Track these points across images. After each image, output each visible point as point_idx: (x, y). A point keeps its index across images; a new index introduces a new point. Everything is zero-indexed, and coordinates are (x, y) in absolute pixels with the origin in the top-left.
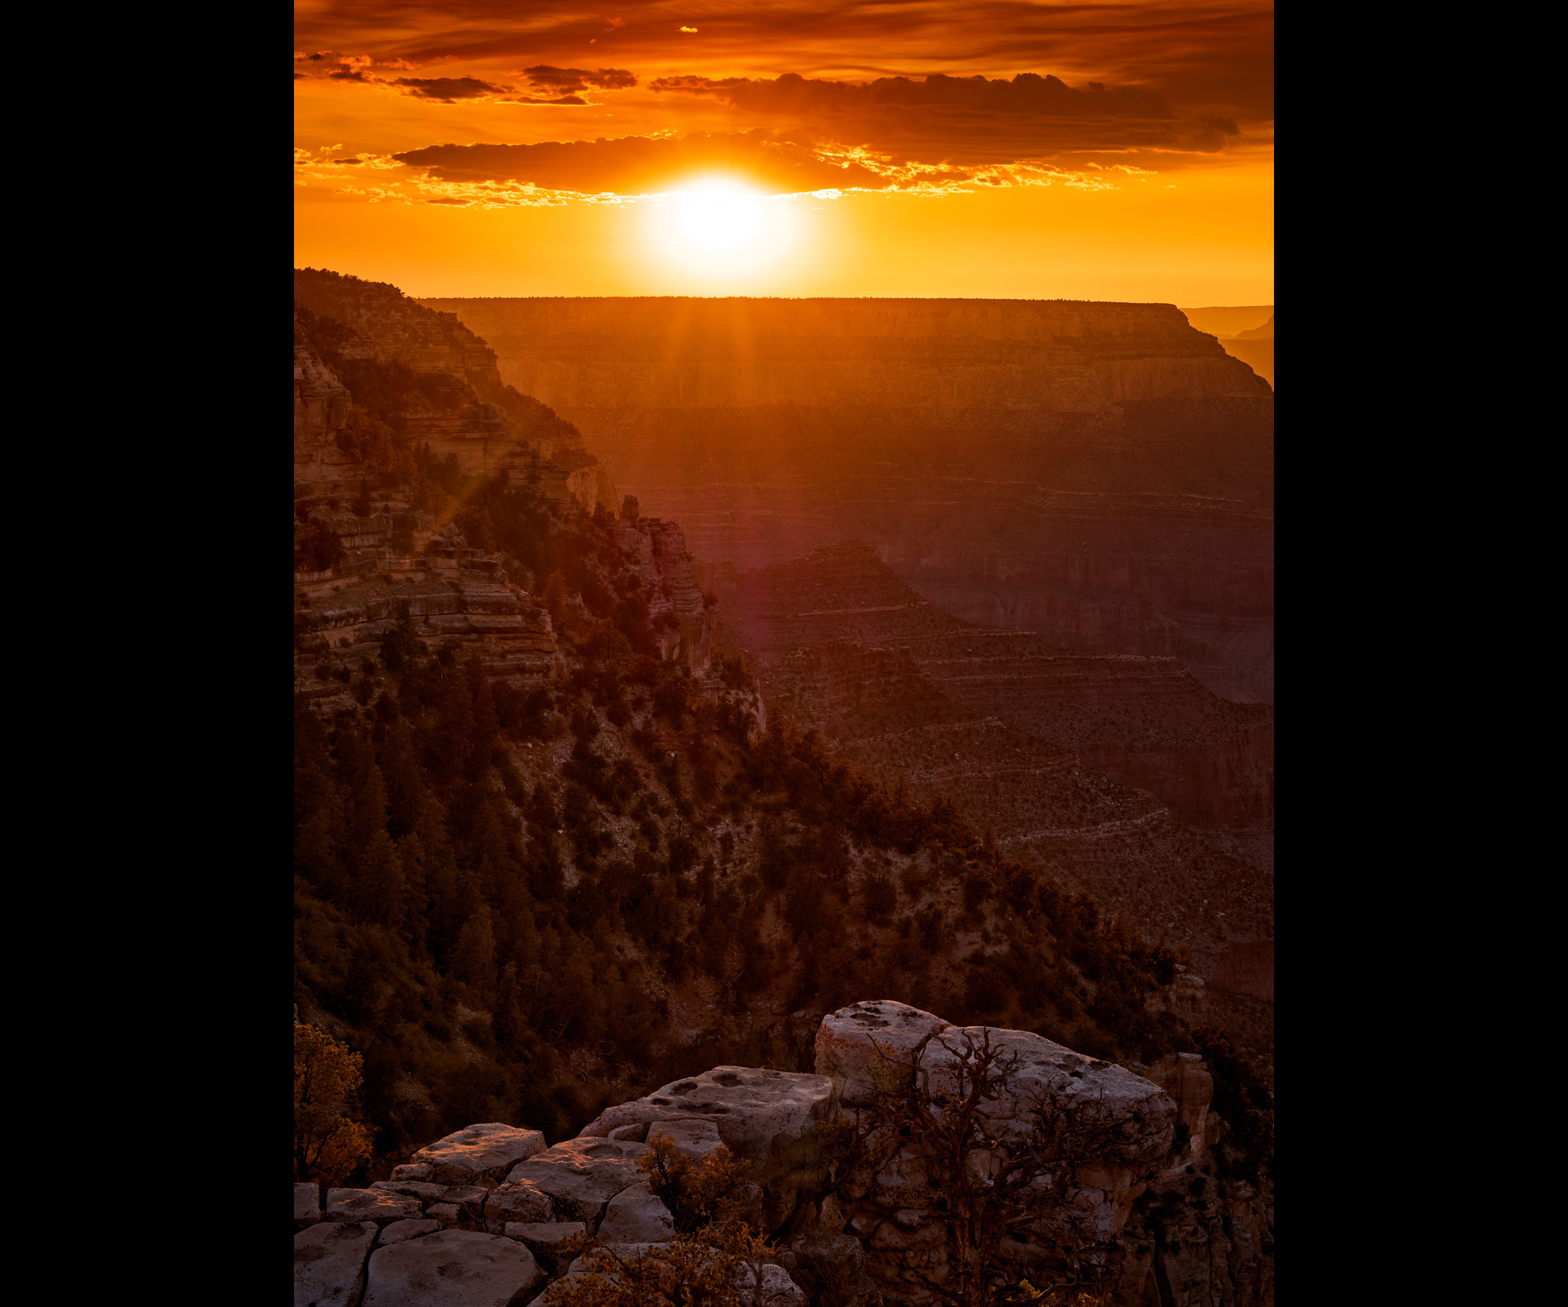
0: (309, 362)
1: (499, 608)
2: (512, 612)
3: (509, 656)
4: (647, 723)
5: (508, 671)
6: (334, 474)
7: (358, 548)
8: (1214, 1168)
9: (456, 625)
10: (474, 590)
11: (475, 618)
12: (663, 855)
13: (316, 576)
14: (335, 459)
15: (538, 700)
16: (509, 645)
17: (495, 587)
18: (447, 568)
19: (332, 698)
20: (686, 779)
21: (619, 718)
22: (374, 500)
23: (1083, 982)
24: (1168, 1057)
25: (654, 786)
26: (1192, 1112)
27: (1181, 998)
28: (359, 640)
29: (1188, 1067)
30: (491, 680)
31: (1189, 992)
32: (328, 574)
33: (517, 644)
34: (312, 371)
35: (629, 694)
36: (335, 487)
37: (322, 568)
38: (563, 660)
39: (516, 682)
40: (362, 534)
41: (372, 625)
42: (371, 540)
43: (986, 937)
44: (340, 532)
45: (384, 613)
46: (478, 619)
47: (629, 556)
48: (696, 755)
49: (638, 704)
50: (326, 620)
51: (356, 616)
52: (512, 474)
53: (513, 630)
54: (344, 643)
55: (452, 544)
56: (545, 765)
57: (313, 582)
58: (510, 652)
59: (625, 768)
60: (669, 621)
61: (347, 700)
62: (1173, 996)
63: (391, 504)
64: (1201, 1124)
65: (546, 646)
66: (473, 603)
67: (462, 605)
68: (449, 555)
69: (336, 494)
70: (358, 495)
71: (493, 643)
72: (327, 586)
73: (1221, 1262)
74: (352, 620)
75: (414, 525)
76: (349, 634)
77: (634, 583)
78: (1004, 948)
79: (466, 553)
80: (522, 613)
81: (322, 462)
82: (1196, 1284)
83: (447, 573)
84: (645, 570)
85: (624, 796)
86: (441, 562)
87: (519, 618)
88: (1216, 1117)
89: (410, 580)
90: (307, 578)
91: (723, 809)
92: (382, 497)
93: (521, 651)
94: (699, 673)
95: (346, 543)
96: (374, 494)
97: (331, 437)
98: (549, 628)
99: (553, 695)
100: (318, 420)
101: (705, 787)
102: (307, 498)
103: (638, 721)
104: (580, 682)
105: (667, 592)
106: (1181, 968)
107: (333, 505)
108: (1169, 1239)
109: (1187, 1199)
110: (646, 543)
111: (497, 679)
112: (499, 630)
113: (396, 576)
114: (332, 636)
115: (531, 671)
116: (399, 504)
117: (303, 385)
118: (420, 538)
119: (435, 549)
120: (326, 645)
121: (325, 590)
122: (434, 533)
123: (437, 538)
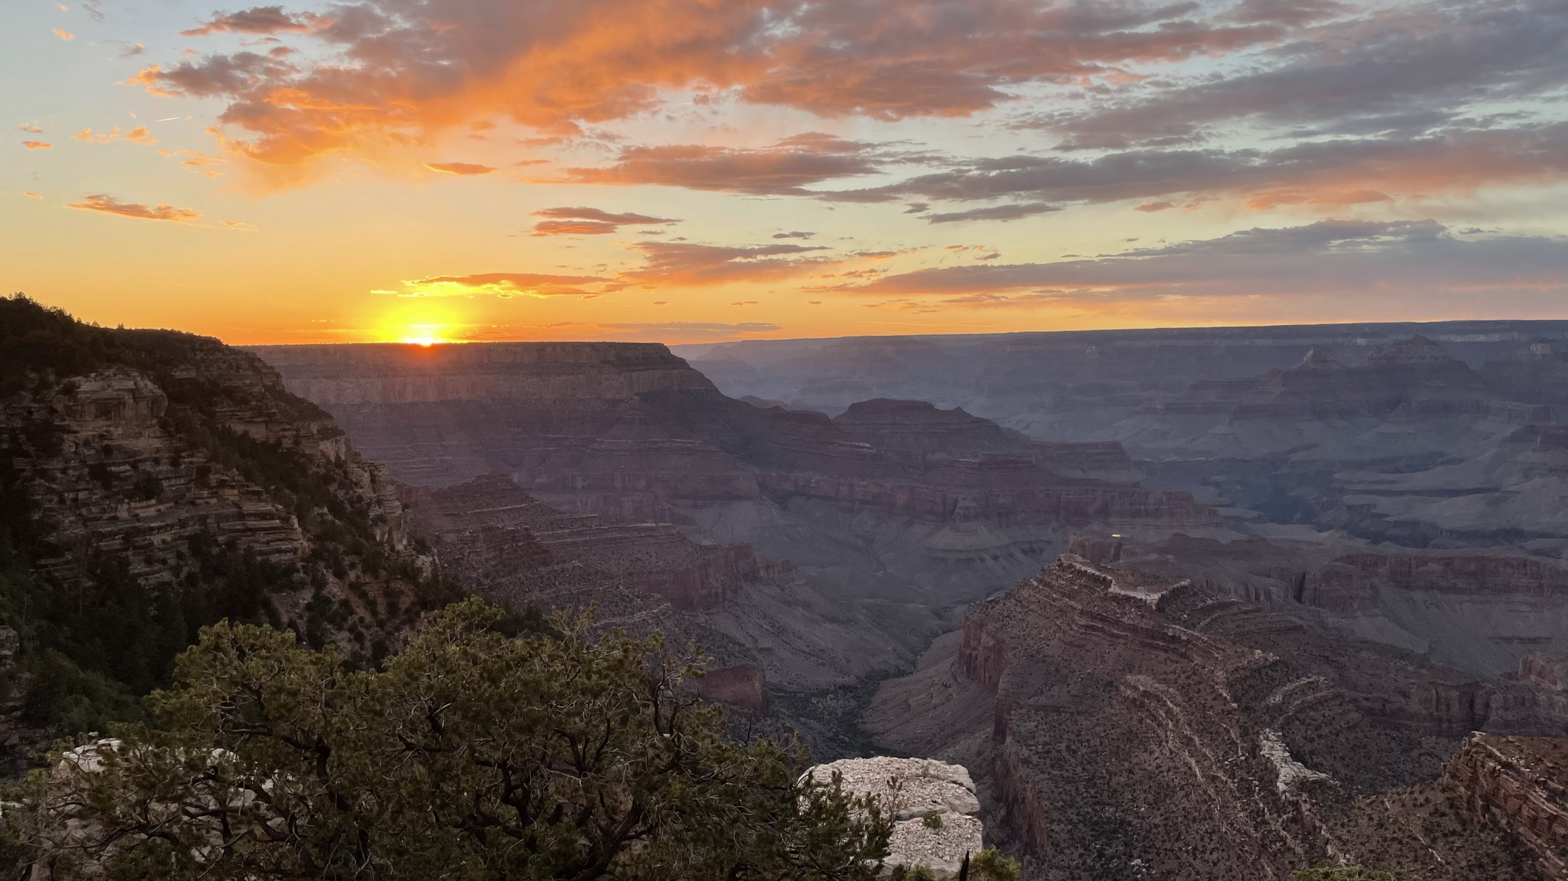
0: (138, 378)
1: (264, 516)
2: (272, 519)
3: (272, 544)
4: (358, 577)
5: (271, 552)
6: (157, 444)
7: (173, 486)
9: (238, 527)
10: (249, 507)
11: (250, 523)
12: (368, 652)
13: (144, 504)
14: (158, 434)
15: (290, 569)
16: (271, 537)
17: (262, 504)
18: (232, 495)
19: (156, 575)
20: (382, 609)
21: (340, 574)
22: (183, 457)
25: (361, 612)
28: (175, 540)
30: (259, 558)
32: (153, 502)
33: (277, 536)
34: (141, 383)
35: (347, 560)
36: (158, 450)
37: (149, 498)
38: (305, 544)
39: (274, 558)
40: (176, 477)
41: (182, 530)
42: (182, 481)
44: (160, 477)
45: (191, 523)
46: (252, 523)
47: (356, 484)
48: (388, 593)
49: (352, 566)
50: (152, 529)
51: (172, 526)
52: (283, 441)
53: (274, 528)
54: (164, 541)
55: (234, 481)
56: (296, 605)
57: (142, 507)
58: (272, 541)
59: (345, 603)
60: (381, 519)
63: (194, 460)
65: (295, 537)
66: (248, 515)
67: (242, 516)
68: (233, 487)
69: (158, 455)
70: (173, 455)
71: (262, 537)
72: (153, 509)
74: (169, 529)
75: (209, 470)
76: (167, 537)
77: (360, 499)
79: (243, 486)
80: (279, 519)
81: (149, 436)
83: (232, 498)
84: (366, 492)
85: (345, 619)
86: (228, 492)
87: (277, 521)
89: (207, 503)
90: (138, 505)
91: (404, 623)
92: (189, 456)
93: (278, 540)
94: (400, 547)
95: (165, 484)
96: (183, 454)
97: (154, 421)
98: (296, 525)
99: (299, 565)
100: (145, 412)
101: (393, 609)
102: (137, 458)
103: (352, 575)
104: (316, 555)
105: (379, 502)
107: (157, 461)
110: (366, 477)
111: (265, 557)
112: (265, 529)
113: (198, 501)
114: (157, 539)
115: (286, 551)
116: (199, 459)
117: (135, 393)
118: (213, 479)
119: (222, 484)
120: (151, 544)
121: (152, 512)
122: (223, 475)
123: (225, 478)
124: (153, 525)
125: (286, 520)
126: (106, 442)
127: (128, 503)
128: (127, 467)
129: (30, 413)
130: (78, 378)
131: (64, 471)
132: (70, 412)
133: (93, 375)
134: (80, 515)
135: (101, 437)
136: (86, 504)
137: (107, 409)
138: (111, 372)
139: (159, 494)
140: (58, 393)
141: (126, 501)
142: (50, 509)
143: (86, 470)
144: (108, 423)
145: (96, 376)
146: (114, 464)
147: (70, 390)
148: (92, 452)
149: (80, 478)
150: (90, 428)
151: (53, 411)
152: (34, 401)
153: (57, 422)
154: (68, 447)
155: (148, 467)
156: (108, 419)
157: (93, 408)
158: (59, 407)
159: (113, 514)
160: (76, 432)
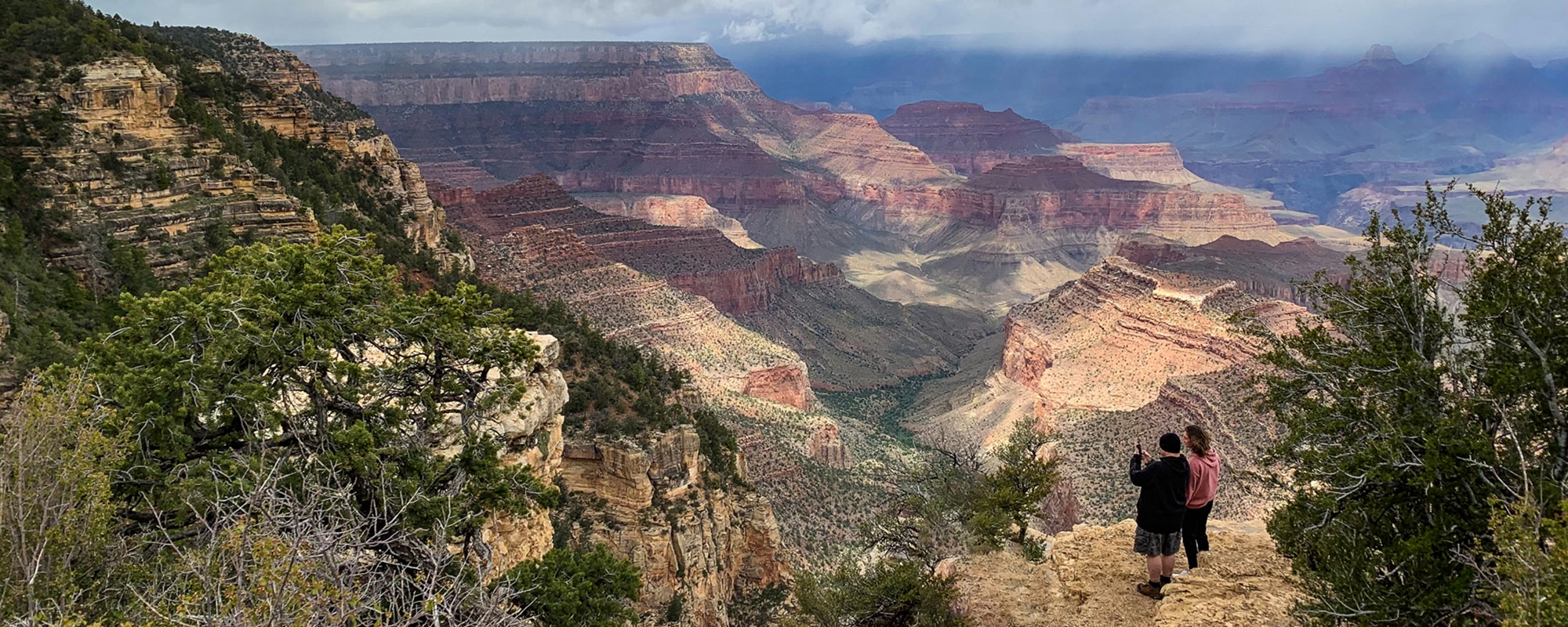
0: (146, 67)
1: (280, 207)
2: (288, 211)
3: (289, 236)
6: (169, 134)
7: (187, 177)
8: (703, 484)
9: (254, 219)
10: (264, 198)
11: (265, 214)
13: (158, 194)
14: (169, 124)
16: (287, 229)
17: (277, 196)
18: (246, 186)
19: (172, 266)
22: (196, 148)
23: (632, 393)
24: (675, 427)
26: (689, 455)
27: (685, 396)
28: (191, 230)
29: (686, 432)
31: (690, 393)
32: (167, 192)
33: (293, 228)
34: (149, 73)
36: (170, 141)
37: (163, 189)
40: (189, 168)
41: (199, 221)
42: (196, 172)
43: (576, 373)
44: (173, 167)
45: (207, 214)
46: (268, 215)
50: (167, 219)
51: (187, 217)
53: (291, 220)
54: (179, 232)
55: (248, 172)
57: (157, 198)
58: (289, 233)
60: (412, 216)
62: (681, 395)
63: (207, 150)
64: (695, 461)
65: (311, 229)
66: (263, 206)
67: (257, 208)
68: (247, 178)
69: (171, 145)
70: (185, 146)
71: (278, 228)
72: (168, 199)
73: (708, 534)
74: (184, 219)
75: (223, 162)
76: (183, 227)
77: (390, 196)
78: (585, 379)
79: (258, 177)
80: (295, 210)
81: (160, 126)
82: (694, 547)
83: (246, 189)
84: (398, 189)
86: (242, 183)
87: (293, 213)
88: (702, 457)
89: (222, 194)
90: (152, 195)
92: (202, 147)
93: (295, 232)
94: (432, 245)
95: (178, 174)
96: (196, 145)
97: (165, 111)
98: (312, 218)
100: (155, 101)
102: (148, 148)
105: (410, 200)
106: (685, 380)
107: (169, 152)
108: (679, 525)
109: (689, 502)
110: (396, 174)
112: (280, 221)
113: (213, 193)
114: (172, 230)
116: (212, 149)
117: (142, 80)
118: (227, 170)
119: (236, 175)
120: (167, 235)
121: (166, 203)
122: (237, 166)
123: (239, 169)
124: (168, 216)
125: (302, 212)
126: (116, 132)
127: (141, 193)
128: (139, 157)
129: (37, 101)
130: (84, 66)
131: (74, 160)
132: (78, 100)
133: (99, 63)
134: (93, 205)
135: (111, 126)
136: (99, 193)
137: (115, 97)
138: (117, 60)
139: (172, 185)
140: (64, 81)
141: (139, 191)
142: (63, 199)
143: (97, 160)
144: (117, 112)
145: (102, 64)
146: (125, 154)
147: (76, 79)
148: (102, 141)
149: (90, 168)
150: (98, 117)
151: (61, 100)
152: (41, 89)
153: (65, 111)
154: (77, 139)
155: (161, 157)
156: (116, 108)
157: (100, 95)
158: (67, 96)
159: (127, 204)
160: (86, 121)
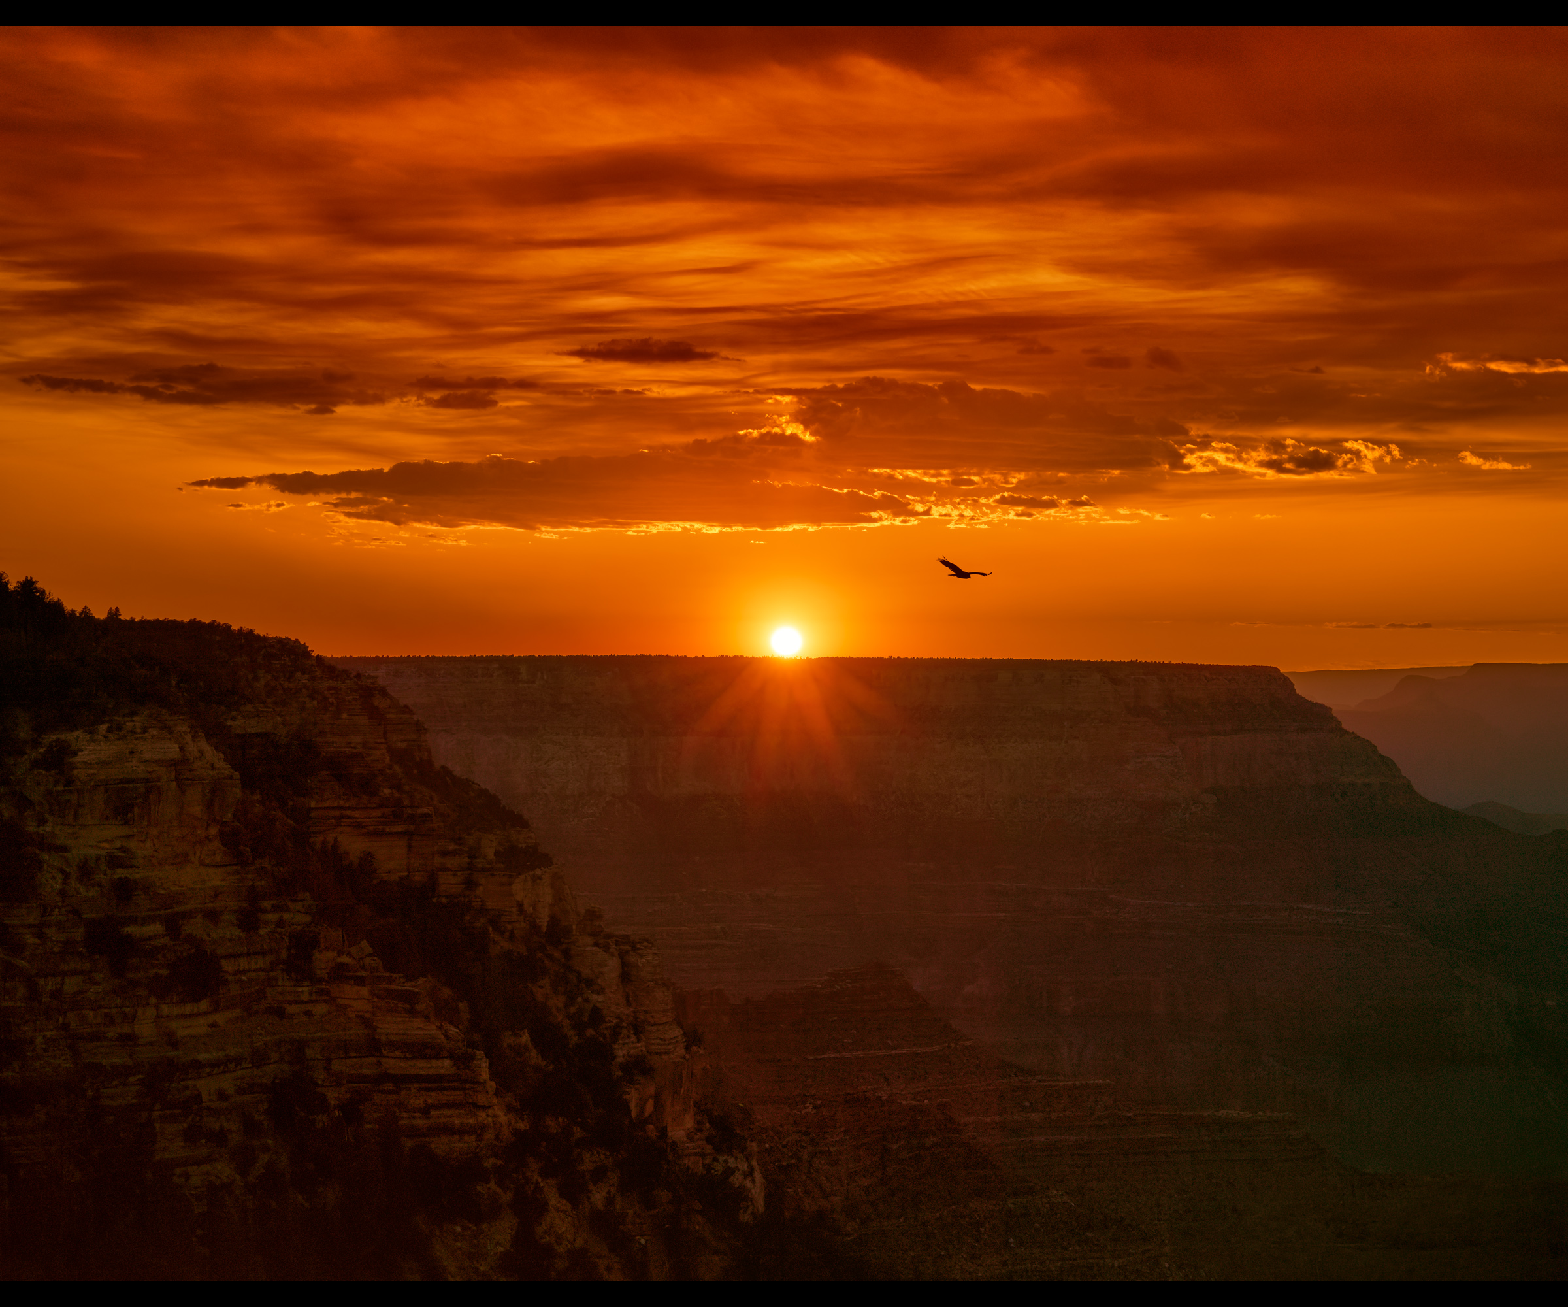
0: (188, 738)
1: (421, 1048)
2: (438, 1057)
3: (434, 1113)
4: (610, 1201)
5: (432, 1132)
6: (216, 879)
7: (244, 972)
9: (366, 1071)
10: (392, 1026)
11: (391, 1062)
13: (188, 1008)
14: (218, 858)
15: (470, 1170)
16: (433, 1098)
17: (417, 1022)
18: (356, 997)
21: (573, 1192)
22: (265, 911)
28: (240, 1091)
30: (409, 1143)
32: (204, 1005)
33: (444, 1096)
34: (192, 748)
35: (589, 1161)
36: (217, 893)
37: (196, 1000)
38: (503, 1119)
39: (440, 1145)
40: (248, 955)
41: (256, 1071)
42: (260, 963)
44: (220, 952)
45: (274, 1056)
46: (395, 1064)
48: (673, 1242)
49: (599, 1174)
50: (198, 1065)
51: (238, 1061)
53: (438, 1078)
54: (221, 1095)
55: (363, 968)
56: (477, 1255)
57: (183, 1016)
58: (435, 1107)
59: (580, 1258)
60: (639, 1066)
61: (224, 1170)
63: (287, 916)
65: (481, 1099)
66: (389, 1044)
67: (374, 1046)
68: (360, 981)
69: (218, 903)
70: (245, 904)
71: (414, 1095)
72: (202, 1021)
74: (232, 1066)
75: (315, 944)
76: (227, 1083)
79: (381, 979)
80: (451, 1056)
81: (201, 861)
83: (356, 1005)
84: (611, 1002)
86: (350, 990)
87: (447, 1063)
89: (308, 1013)
90: (176, 1011)
92: (276, 909)
93: (448, 1106)
94: (678, 1134)
95: (228, 966)
96: (267, 904)
97: (214, 831)
98: (485, 1075)
99: (489, 1163)
100: (197, 810)
102: (178, 908)
103: (598, 1197)
104: (523, 1145)
107: (213, 916)
111: (418, 1142)
112: (418, 1078)
113: (291, 1009)
114: (207, 1086)
115: (462, 1131)
116: (297, 916)
117: (179, 766)
118: (323, 960)
119: (340, 973)
120: (198, 1098)
121: (200, 1027)
122: (340, 953)
123: (344, 959)
124: (203, 1057)
125: (464, 1061)
126: (120, 873)
127: (157, 1006)
128: (156, 928)
130: (76, 734)
131: (39, 930)
132: (56, 805)
133: (103, 727)
135: (114, 861)
137: (126, 800)
138: (138, 721)
139: (216, 989)
140: (36, 763)
141: (153, 1000)
143: (79, 934)
144: (125, 831)
145: (109, 730)
146: (133, 921)
147: (59, 759)
148: (93, 892)
149: (68, 947)
150: (92, 840)
151: (23, 802)
153: (31, 827)
154: (50, 883)
155: (195, 927)
156: (126, 823)
157: (99, 797)
158: (37, 794)
160: (64, 849)
